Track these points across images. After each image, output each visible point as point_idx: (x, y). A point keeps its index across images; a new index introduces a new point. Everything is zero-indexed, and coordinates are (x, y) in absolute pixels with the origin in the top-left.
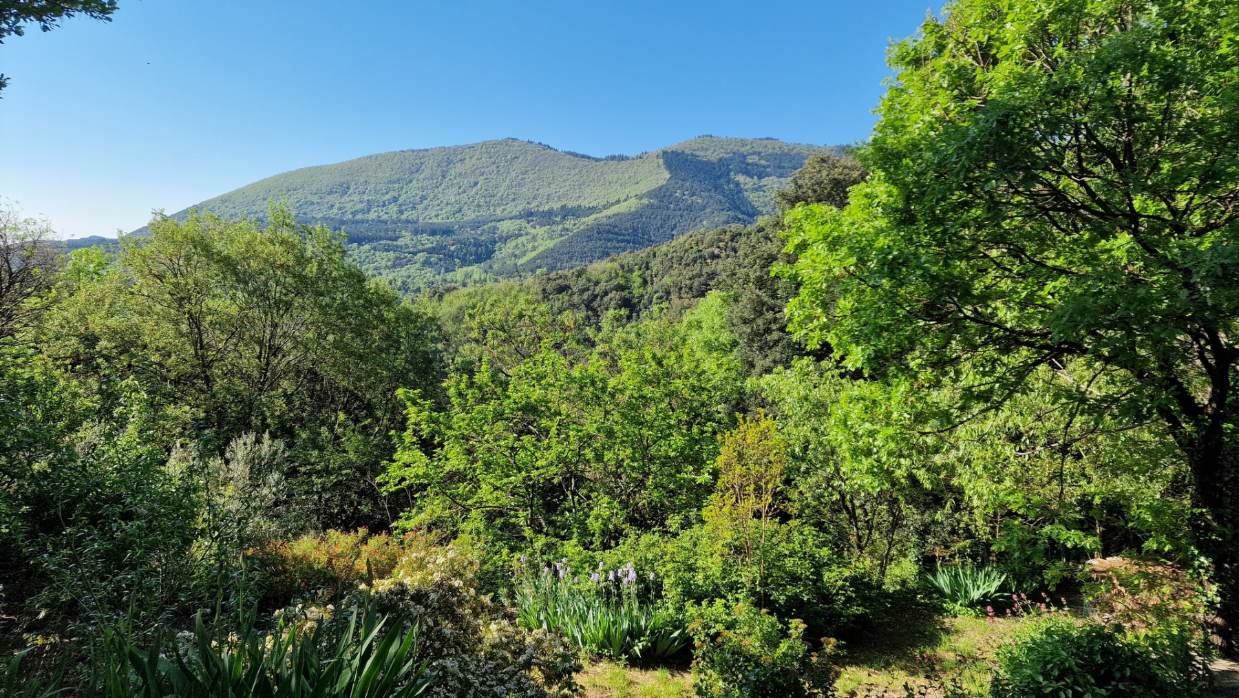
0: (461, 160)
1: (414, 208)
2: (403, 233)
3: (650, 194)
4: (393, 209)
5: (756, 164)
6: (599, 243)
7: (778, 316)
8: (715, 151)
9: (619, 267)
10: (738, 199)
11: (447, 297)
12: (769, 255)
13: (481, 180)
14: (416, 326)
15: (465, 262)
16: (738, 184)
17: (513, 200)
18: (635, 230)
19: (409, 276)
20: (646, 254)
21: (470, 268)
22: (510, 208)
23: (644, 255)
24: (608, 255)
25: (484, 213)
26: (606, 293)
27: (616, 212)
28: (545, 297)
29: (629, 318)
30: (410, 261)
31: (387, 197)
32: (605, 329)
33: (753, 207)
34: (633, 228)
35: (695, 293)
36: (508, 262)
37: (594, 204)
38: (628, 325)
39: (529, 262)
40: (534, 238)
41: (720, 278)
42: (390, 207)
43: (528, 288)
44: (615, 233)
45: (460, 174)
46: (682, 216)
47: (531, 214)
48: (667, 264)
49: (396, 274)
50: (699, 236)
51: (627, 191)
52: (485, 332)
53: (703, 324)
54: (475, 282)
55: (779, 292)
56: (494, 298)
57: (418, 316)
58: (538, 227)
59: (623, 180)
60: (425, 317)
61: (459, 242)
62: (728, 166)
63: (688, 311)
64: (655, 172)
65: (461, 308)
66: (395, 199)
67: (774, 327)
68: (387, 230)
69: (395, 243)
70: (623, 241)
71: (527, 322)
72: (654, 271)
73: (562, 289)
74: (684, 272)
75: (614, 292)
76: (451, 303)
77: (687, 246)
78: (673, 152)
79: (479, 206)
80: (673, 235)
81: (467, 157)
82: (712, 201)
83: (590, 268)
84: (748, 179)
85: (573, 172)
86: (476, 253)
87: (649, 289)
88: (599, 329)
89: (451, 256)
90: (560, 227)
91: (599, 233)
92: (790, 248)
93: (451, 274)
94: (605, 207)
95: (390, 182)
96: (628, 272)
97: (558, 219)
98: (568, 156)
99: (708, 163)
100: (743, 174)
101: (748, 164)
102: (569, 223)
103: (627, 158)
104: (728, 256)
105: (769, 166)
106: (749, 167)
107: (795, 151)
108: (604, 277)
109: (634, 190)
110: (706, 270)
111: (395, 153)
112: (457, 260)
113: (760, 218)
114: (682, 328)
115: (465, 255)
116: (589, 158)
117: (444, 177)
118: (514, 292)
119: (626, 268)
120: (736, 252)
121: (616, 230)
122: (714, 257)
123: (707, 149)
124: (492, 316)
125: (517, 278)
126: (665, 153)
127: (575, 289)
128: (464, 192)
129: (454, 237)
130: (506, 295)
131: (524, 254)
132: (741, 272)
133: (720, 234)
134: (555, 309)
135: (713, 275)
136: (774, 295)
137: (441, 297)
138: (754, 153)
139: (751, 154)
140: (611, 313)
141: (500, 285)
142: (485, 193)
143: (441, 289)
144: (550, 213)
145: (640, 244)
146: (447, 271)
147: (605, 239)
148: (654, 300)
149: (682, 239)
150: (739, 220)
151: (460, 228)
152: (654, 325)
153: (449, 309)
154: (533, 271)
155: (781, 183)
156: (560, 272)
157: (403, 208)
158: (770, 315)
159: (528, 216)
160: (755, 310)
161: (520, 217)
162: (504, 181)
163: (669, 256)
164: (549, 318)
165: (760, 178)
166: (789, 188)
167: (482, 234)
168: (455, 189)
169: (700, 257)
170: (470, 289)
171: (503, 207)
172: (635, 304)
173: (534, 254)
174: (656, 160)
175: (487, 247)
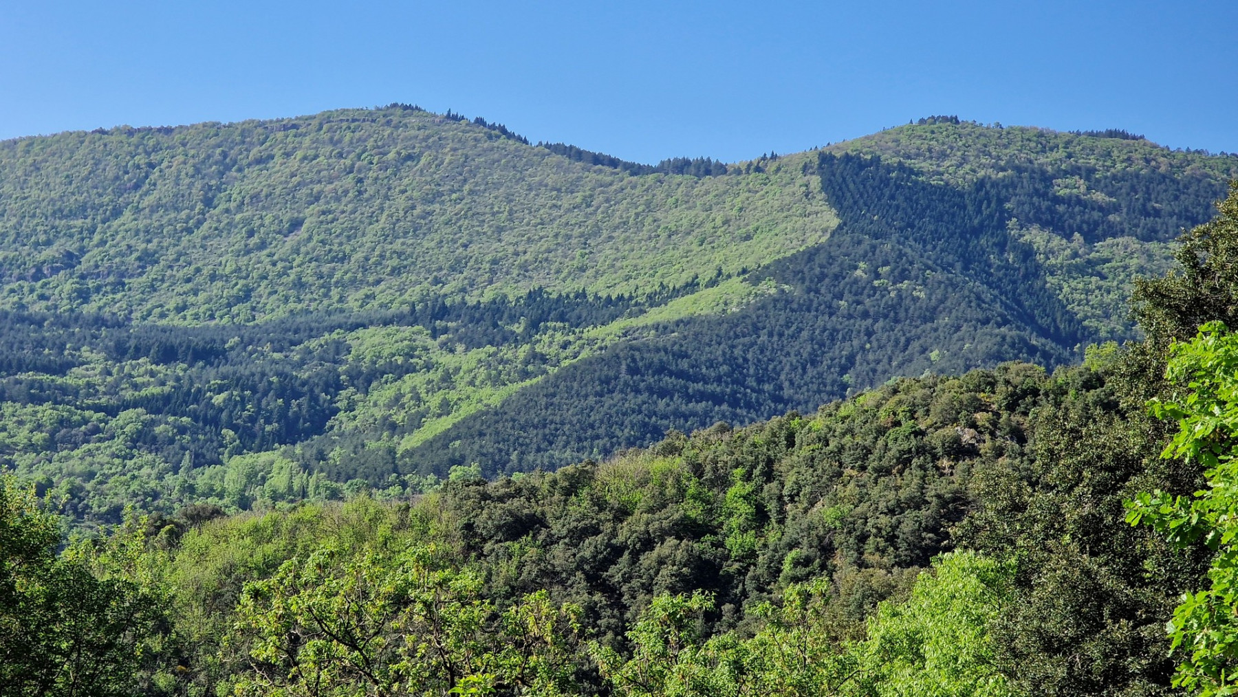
0: (259, 161)
1: (119, 285)
2: (85, 352)
3: (780, 270)
4: (64, 285)
5: (1079, 201)
6: (633, 401)
7: (1145, 632)
8: (964, 160)
9: (687, 471)
10: (1030, 292)
11: (192, 538)
12: (1117, 457)
13: (311, 215)
14: (101, 622)
15: (249, 440)
16: (1027, 253)
17: (396, 271)
18: (737, 367)
19: (90, 475)
20: (766, 434)
21: (264, 457)
22: (383, 293)
23: (759, 439)
24: (657, 434)
25: (313, 304)
26: (648, 543)
27: (684, 314)
28: (469, 548)
29: (712, 617)
30: (97, 430)
31: (47, 253)
32: (645, 650)
33: (1071, 318)
34: (730, 360)
35: (903, 551)
36: (372, 445)
37: (623, 289)
38: (713, 642)
39: (429, 445)
40: (448, 379)
41: (979, 517)
42: (54, 280)
43: (425, 519)
44: (681, 374)
45: (255, 197)
46: (869, 333)
47: (443, 312)
48: (825, 465)
49: (52, 467)
50: (919, 393)
51: (718, 258)
52: (295, 641)
53: (927, 649)
54: (276, 497)
55: (1148, 564)
56: (331, 545)
57: (111, 592)
58: (460, 348)
59: (708, 226)
60: (129, 596)
61: (237, 382)
62: (1001, 201)
63: (883, 606)
64: (797, 209)
65: (229, 570)
66: (70, 260)
67: (1134, 665)
68: (40, 344)
69: (59, 380)
70: (702, 396)
71: (418, 619)
72: (789, 485)
73: (520, 527)
74: (874, 492)
75: (671, 541)
76: (202, 556)
77: (883, 418)
78: (848, 158)
79: (300, 285)
80: (844, 387)
81: (277, 152)
82: (953, 297)
83: (603, 471)
84: (1057, 241)
85: (566, 201)
86: (283, 414)
87: (772, 537)
88: (624, 648)
89: (212, 420)
90: (523, 350)
91: (633, 371)
92: (1181, 446)
93: (210, 471)
94: (654, 300)
95: (59, 213)
96: (712, 484)
97: (518, 328)
98: (556, 158)
99: (946, 192)
100: (1044, 225)
101: (1057, 200)
102: (549, 341)
103: (722, 169)
104: (999, 452)
105: (1116, 208)
106: (1061, 208)
107: (1188, 171)
108: (643, 498)
109: (735, 256)
110: (939, 487)
111: (81, 137)
112: (228, 433)
113: (1091, 350)
114: (867, 657)
115: (253, 420)
116: (614, 163)
117: (208, 203)
118: (382, 530)
119: (708, 475)
120: (1022, 440)
121: (684, 364)
122: (959, 451)
123: (943, 156)
124: (320, 599)
125: (395, 490)
126: (826, 159)
127: (557, 528)
128: (262, 245)
129: (223, 369)
130: (360, 538)
131: (416, 422)
132: (1038, 501)
133: (978, 389)
134: (499, 584)
135: (955, 506)
136: (1133, 574)
137: (176, 535)
138: (1075, 171)
139: (1066, 173)
140: (662, 601)
141: (345, 508)
142: (320, 251)
143: (177, 514)
144: (498, 309)
145: (749, 406)
146: (199, 461)
147: (650, 390)
148: (787, 567)
149: (869, 397)
150: (1032, 350)
151: (244, 344)
152: (784, 643)
153: (195, 572)
154: (440, 472)
155: (1150, 257)
156: (517, 477)
157: (91, 284)
158: (1121, 631)
159: (435, 316)
160: (1077, 612)
161: (412, 318)
162: (372, 218)
163: (833, 445)
164: (479, 612)
165: (1091, 238)
166: (1175, 277)
167: (301, 364)
168: (237, 239)
169: (921, 451)
170: (261, 517)
171: (365, 290)
172: (729, 577)
173: (446, 423)
174: (801, 179)
175: (314, 399)
